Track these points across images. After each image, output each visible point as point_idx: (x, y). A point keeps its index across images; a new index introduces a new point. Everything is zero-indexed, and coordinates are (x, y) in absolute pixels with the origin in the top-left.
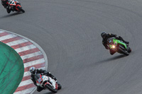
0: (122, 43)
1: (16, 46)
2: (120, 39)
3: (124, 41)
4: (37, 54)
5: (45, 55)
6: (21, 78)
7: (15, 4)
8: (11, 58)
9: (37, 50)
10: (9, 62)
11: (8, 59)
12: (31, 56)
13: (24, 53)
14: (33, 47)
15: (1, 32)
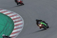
1: (11, 16)
4: (20, 19)
5: (23, 20)
6: (13, 29)
7: (20, 1)
8: (9, 21)
9: (20, 18)
10: (8, 23)
11: (8, 21)
12: (17, 20)
13: (14, 19)
14: (18, 16)
15: (5, 10)
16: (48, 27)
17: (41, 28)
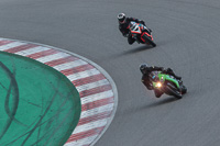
1: (69, 70)
3: (175, 77)
4: (101, 83)
5: (114, 85)
7: (139, 32)
8: (60, 90)
9: (101, 76)
10: (58, 96)
11: (57, 92)
12: (91, 86)
13: (81, 82)
14: (95, 72)
15: (46, 49)
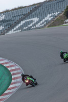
0: (32, 79)
2: (31, 77)
3: (33, 79)
9: (19, 69)
12: (16, 72)
13: (12, 70)
14: (17, 67)
16: (36, 84)
17: (27, 84)
